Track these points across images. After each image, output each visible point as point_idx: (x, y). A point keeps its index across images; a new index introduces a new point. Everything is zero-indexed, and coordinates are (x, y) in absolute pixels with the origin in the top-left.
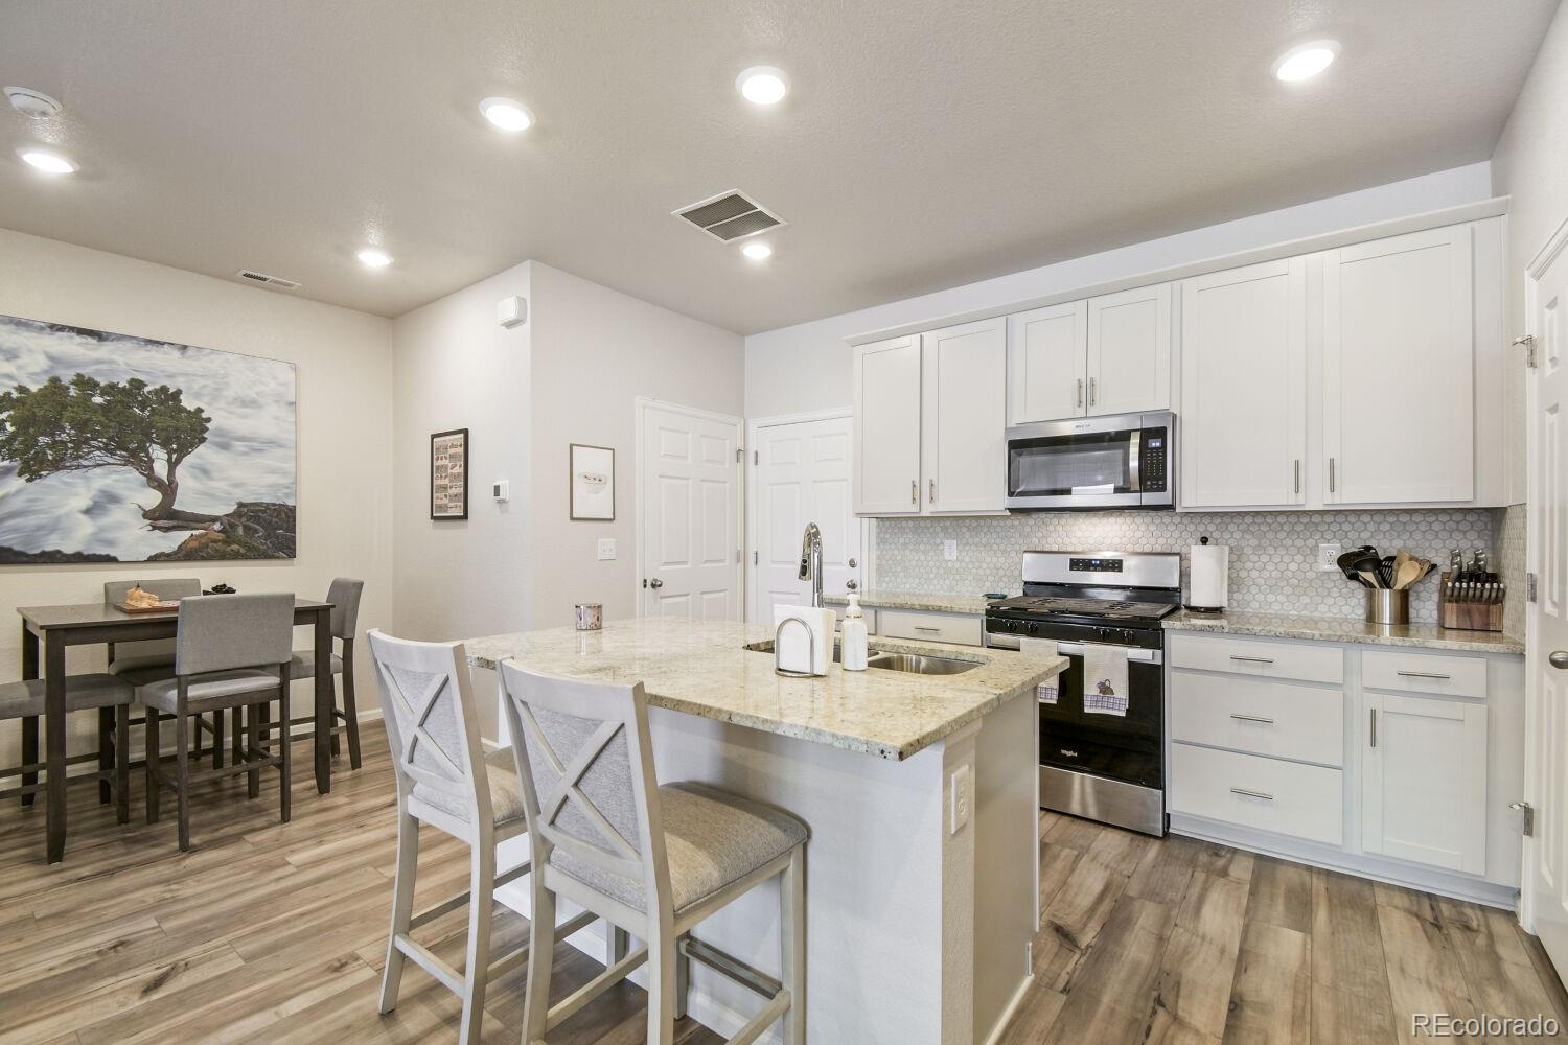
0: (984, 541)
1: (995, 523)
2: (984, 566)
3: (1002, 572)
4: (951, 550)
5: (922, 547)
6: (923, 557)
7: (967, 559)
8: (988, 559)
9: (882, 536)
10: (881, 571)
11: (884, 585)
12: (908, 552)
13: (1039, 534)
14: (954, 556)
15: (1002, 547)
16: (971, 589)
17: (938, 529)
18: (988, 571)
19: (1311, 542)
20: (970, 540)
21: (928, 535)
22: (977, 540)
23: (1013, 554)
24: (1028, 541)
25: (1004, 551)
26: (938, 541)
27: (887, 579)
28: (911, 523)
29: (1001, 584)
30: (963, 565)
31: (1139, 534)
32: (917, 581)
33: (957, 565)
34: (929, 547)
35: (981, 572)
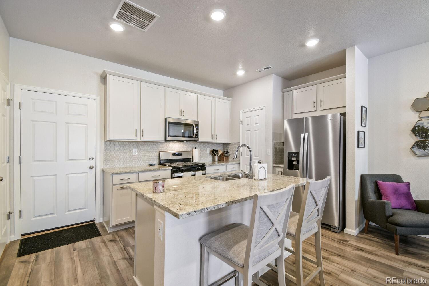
0: (146, 149)
1: (149, 144)
2: (146, 156)
3: (151, 158)
4: (135, 152)
5: (124, 151)
6: (125, 155)
7: (141, 154)
8: (147, 154)
9: (106, 147)
10: (106, 161)
11: (108, 166)
12: (118, 153)
13: (161, 147)
14: (136, 154)
15: (151, 151)
16: (142, 164)
17: (131, 145)
18: (147, 158)
19: (206, 148)
20: (142, 149)
21: (127, 147)
22: (144, 149)
23: (154, 152)
24: (158, 149)
25: (152, 152)
26: (131, 149)
27: (109, 163)
28: (120, 143)
29: (151, 161)
30: (139, 156)
31: (182, 147)
32: (122, 163)
33: (137, 156)
34: (127, 151)
35: (145, 158)
